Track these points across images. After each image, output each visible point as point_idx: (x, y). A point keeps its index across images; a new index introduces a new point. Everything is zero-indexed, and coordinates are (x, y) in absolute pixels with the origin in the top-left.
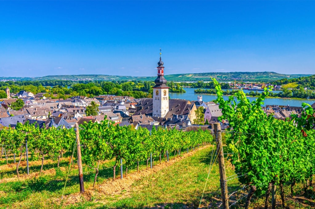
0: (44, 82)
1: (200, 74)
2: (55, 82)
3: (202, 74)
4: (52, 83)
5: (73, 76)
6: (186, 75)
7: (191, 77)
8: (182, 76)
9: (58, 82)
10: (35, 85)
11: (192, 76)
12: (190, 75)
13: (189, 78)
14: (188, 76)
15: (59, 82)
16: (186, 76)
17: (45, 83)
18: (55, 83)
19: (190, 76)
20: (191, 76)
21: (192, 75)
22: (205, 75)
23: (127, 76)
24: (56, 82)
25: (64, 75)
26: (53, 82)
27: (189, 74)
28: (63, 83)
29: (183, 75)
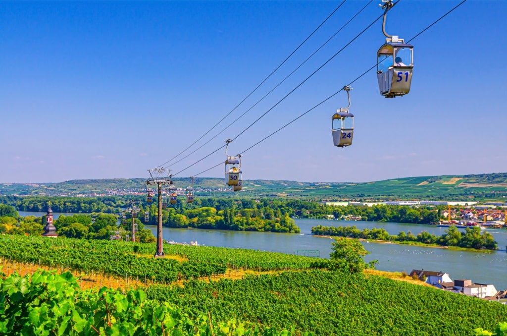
0: (40, 202)
1: (482, 176)
2: (65, 202)
3: (488, 176)
4: (57, 206)
5: (137, 182)
6: (440, 179)
7: (452, 186)
8: (431, 182)
9: (70, 202)
10: (3, 213)
11: (458, 182)
12: (453, 179)
13: (447, 190)
14: (446, 183)
15: (73, 203)
16: (441, 181)
17: (42, 205)
18: (65, 204)
19: (453, 181)
20: (454, 183)
21: (457, 179)
22: (497, 180)
23: (285, 182)
24: (67, 203)
25: (112, 178)
26: (60, 202)
27: (452, 177)
28: (83, 205)
29: (432, 179)
